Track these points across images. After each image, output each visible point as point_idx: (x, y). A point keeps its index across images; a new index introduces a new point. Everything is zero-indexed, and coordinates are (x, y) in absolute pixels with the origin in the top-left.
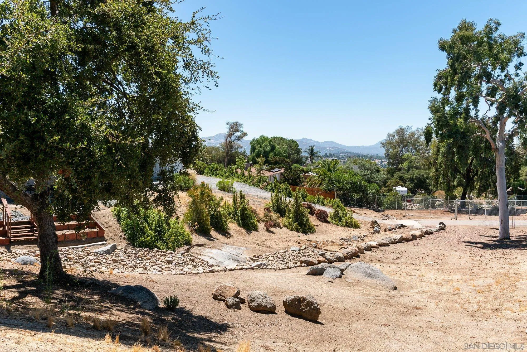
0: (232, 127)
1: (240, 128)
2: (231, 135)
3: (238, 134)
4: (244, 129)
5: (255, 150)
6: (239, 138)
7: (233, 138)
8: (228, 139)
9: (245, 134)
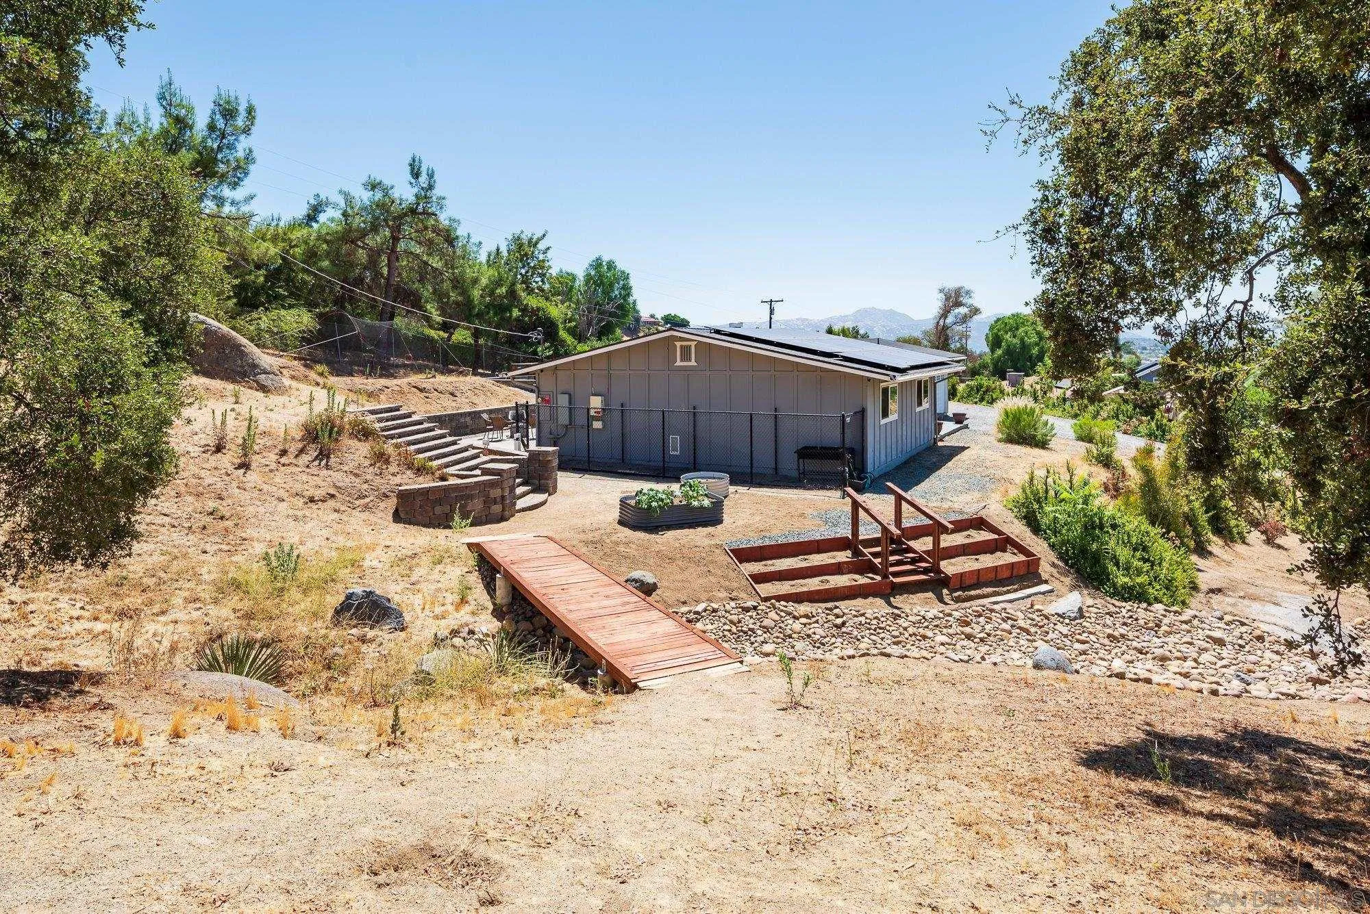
0: (947, 299)
1: (964, 300)
2: (944, 315)
3: (962, 310)
4: (976, 301)
5: (1001, 342)
6: (964, 319)
7: (950, 320)
8: (941, 323)
9: (976, 311)
